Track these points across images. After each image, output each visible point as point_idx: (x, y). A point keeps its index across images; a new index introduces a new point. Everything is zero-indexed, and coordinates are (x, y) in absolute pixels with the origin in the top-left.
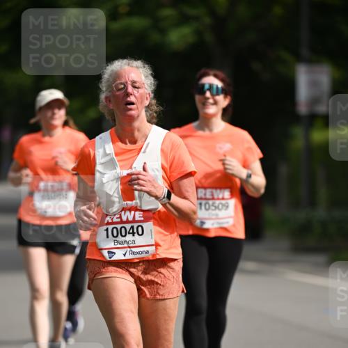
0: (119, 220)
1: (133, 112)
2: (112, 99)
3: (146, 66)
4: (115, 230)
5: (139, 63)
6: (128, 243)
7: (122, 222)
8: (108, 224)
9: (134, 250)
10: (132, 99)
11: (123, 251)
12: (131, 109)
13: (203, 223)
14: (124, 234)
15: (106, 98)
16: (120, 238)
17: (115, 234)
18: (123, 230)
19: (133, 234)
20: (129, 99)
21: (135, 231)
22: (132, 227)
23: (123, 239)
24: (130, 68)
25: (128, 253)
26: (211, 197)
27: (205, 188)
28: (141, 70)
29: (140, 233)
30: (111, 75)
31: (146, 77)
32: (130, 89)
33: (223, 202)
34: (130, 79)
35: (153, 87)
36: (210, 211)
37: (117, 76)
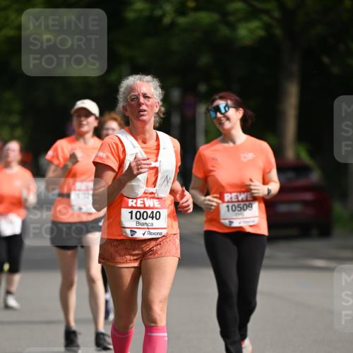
0: (142, 206)
1: (144, 118)
2: (128, 108)
3: (155, 79)
4: (138, 213)
5: (149, 78)
6: (147, 225)
7: (145, 207)
8: (132, 207)
9: (152, 231)
10: (144, 107)
11: (143, 231)
12: (143, 115)
13: (231, 222)
14: (145, 217)
15: (124, 107)
16: (142, 221)
17: (138, 216)
18: (145, 214)
19: (153, 218)
20: (141, 108)
21: (154, 215)
22: (153, 212)
23: (144, 221)
24: (141, 83)
25: (146, 233)
26: (236, 200)
27: (231, 193)
28: (151, 84)
29: (158, 217)
30: (126, 89)
31: (155, 89)
32: (142, 100)
33: (247, 203)
34: (142, 92)
35: (161, 97)
36: (237, 212)
37: (131, 89)
